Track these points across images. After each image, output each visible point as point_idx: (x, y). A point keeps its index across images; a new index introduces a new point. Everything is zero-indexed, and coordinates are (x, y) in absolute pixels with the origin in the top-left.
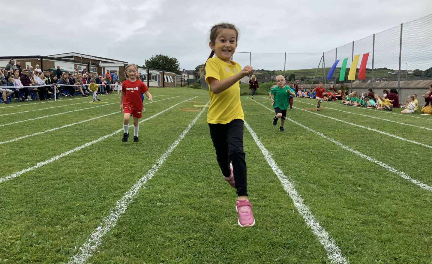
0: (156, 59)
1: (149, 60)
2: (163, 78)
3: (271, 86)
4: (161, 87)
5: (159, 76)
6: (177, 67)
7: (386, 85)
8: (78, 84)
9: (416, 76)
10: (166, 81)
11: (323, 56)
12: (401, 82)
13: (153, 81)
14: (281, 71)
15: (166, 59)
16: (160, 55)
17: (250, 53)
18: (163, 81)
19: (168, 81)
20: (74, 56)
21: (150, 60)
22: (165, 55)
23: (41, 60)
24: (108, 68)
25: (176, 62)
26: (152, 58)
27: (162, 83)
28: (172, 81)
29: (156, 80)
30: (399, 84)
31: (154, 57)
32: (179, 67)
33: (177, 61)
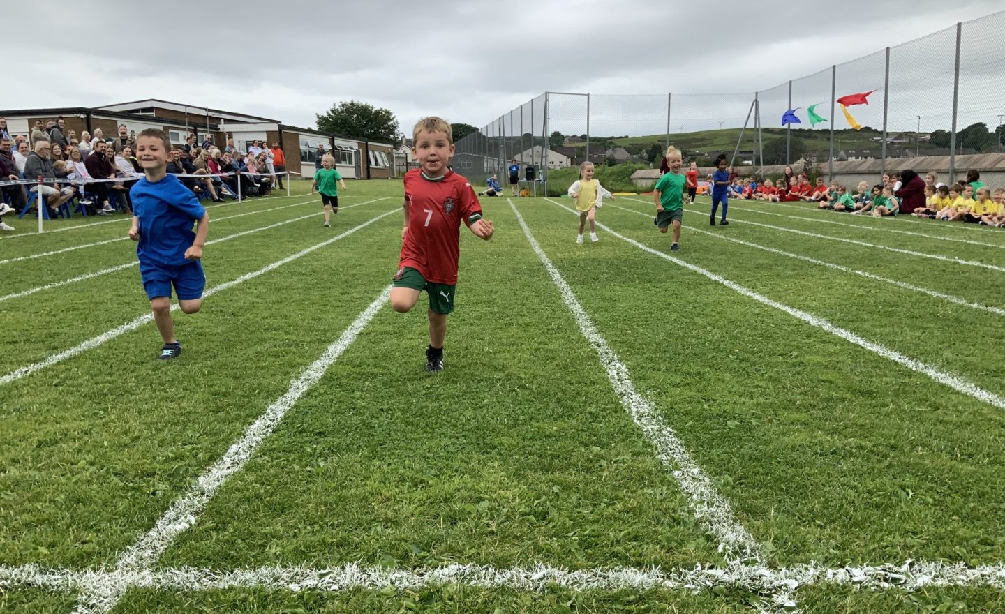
0: (342, 112)
1: (326, 115)
2: (365, 158)
3: (633, 172)
4: (362, 179)
5: (357, 153)
6: (392, 132)
7: (917, 165)
8: (202, 173)
9: (938, 145)
10: (373, 165)
11: (756, 101)
12: (957, 157)
13: (343, 164)
14: (627, 137)
15: (365, 112)
16: (352, 104)
17: (588, 95)
18: (365, 166)
19: (377, 165)
20: (156, 108)
21: (329, 115)
22: (364, 104)
23: (88, 119)
24: (239, 134)
25: (389, 119)
26: (332, 111)
27: (365, 170)
28: (388, 165)
29: (350, 163)
30: (952, 162)
31: (337, 107)
32: (396, 131)
33: (391, 117)
